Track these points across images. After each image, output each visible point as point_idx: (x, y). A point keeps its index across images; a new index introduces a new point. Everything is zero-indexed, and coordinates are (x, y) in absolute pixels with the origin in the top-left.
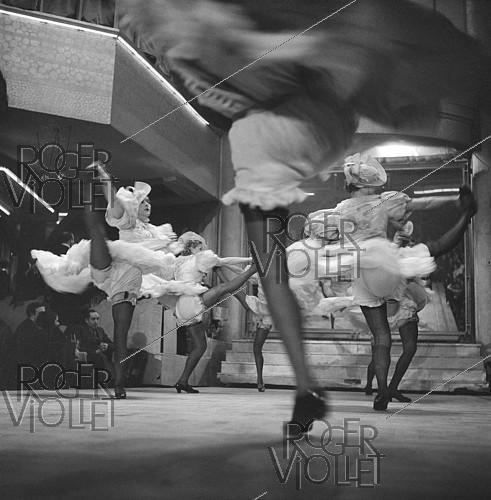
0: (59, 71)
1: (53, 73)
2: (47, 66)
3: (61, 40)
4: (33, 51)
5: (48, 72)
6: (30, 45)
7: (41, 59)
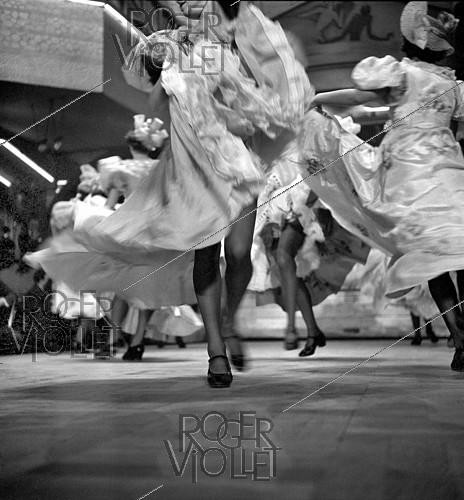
0: (49, 42)
1: (43, 45)
2: (38, 38)
3: (49, 11)
4: (23, 24)
5: (39, 44)
6: (19, 18)
7: (31, 31)
